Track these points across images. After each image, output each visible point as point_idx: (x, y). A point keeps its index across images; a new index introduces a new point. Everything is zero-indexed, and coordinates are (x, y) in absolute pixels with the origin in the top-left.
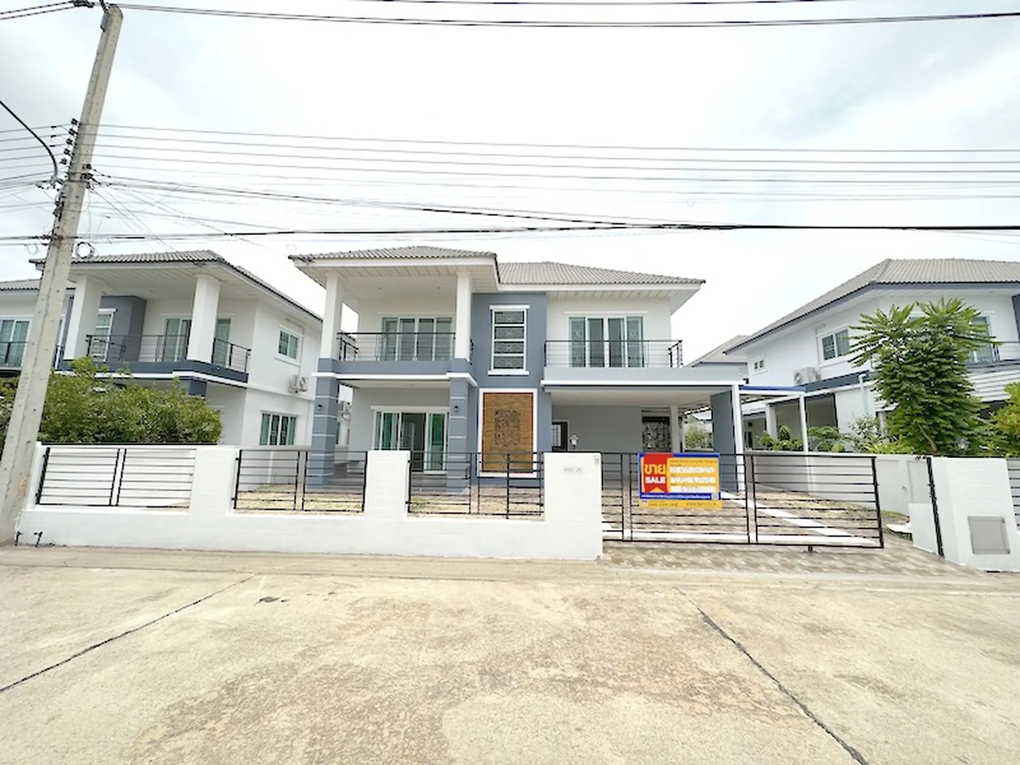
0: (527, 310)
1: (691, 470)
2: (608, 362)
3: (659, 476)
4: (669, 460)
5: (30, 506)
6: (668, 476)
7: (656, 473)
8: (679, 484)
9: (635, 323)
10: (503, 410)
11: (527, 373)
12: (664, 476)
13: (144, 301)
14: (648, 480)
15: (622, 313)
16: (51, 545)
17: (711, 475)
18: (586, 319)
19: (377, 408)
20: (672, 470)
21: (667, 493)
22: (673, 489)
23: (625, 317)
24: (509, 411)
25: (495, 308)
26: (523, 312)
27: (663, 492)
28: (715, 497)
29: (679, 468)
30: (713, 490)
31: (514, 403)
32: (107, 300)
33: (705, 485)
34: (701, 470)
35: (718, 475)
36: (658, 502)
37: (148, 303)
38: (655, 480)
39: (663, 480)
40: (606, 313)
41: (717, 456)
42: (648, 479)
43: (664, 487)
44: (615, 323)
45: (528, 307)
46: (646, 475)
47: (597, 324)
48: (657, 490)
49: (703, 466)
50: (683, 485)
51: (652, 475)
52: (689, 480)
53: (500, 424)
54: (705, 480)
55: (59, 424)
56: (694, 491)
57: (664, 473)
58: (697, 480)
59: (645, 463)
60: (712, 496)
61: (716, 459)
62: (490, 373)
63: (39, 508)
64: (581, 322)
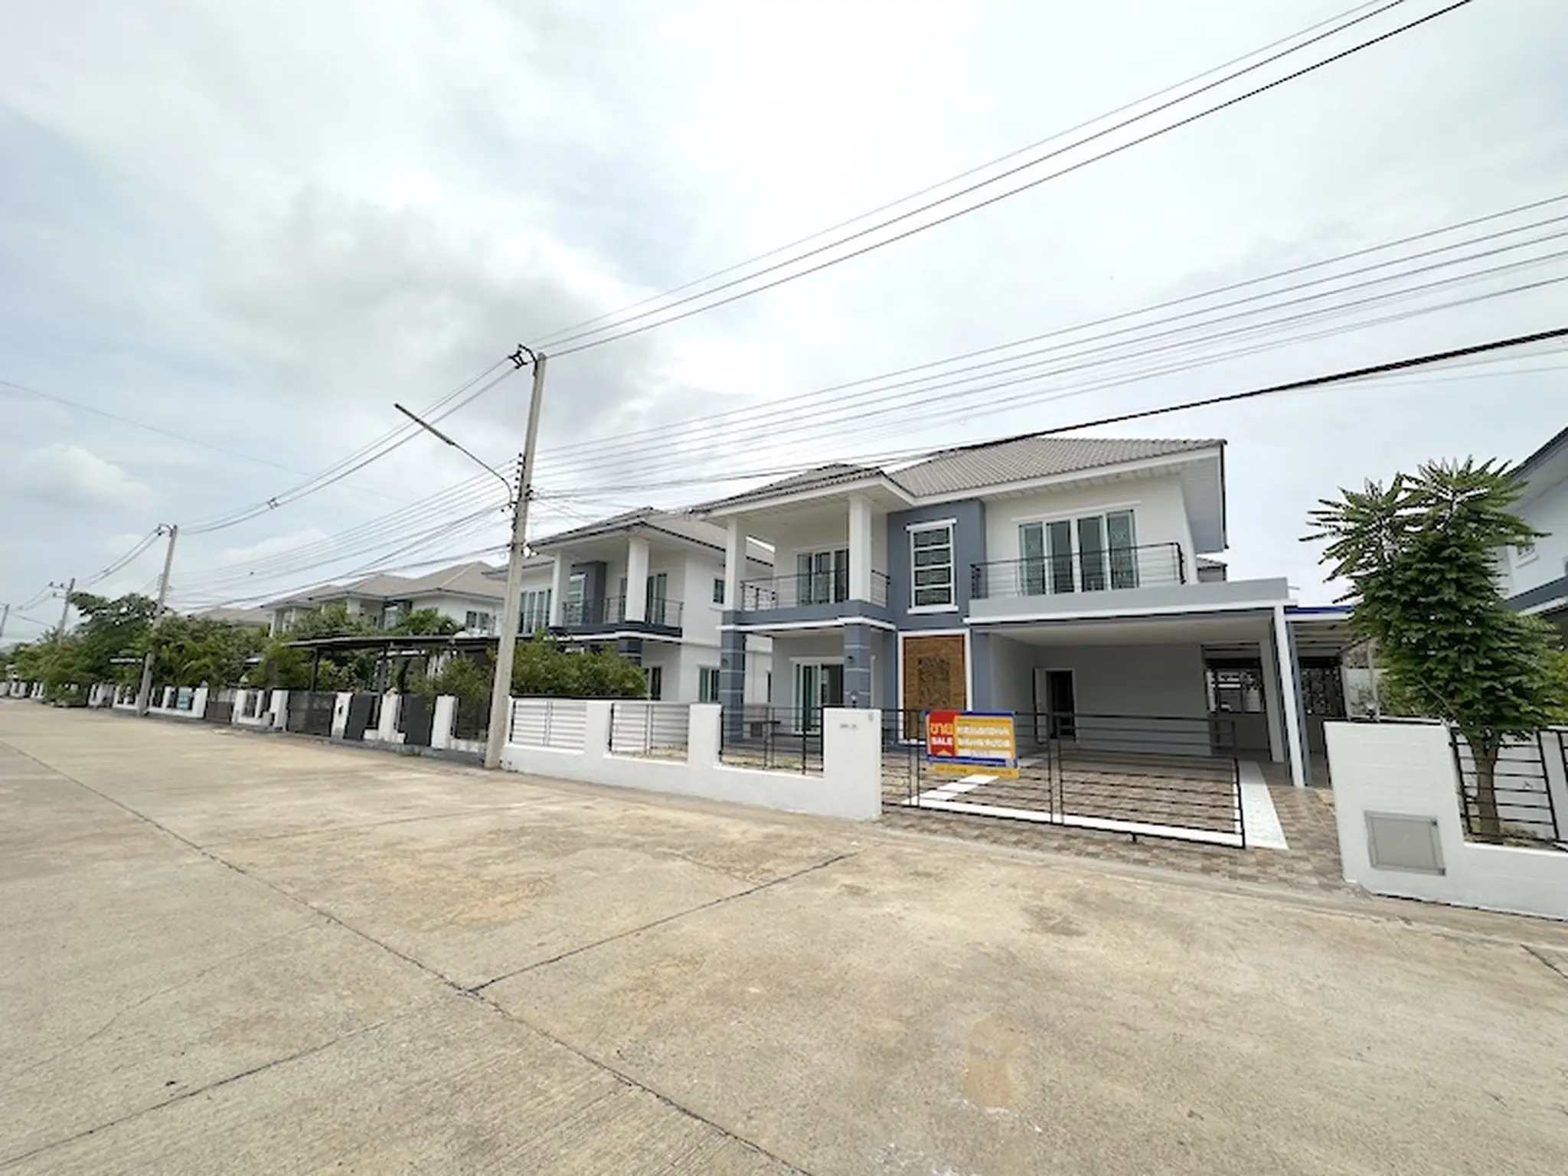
0: (954, 525)
1: (982, 731)
2: (1080, 584)
3: (946, 737)
4: (956, 718)
5: (507, 744)
6: (955, 736)
7: (943, 732)
8: (968, 747)
9: (1121, 522)
10: (928, 658)
11: (956, 609)
12: (951, 736)
13: (605, 564)
14: (936, 741)
15: (1099, 508)
16: (516, 771)
17: (1004, 738)
18: (1044, 525)
19: (796, 660)
20: (959, 730)
21: (954, 757)
22: (961, 753)
23: (1104, 514)
24: (935, 660)
25: (913, 528)
26: (948, 529)
27: (949, 755)
28: (1010, 763)
29: (967, 728)
30: (1008, 755)
31: (940, 649)
32: (576, 568)
33: (997, 749)
34: (992, 731)
35: (1012, 737)
36: (946, 766)
37: (609, 567)
38: (941, 742)
39: (950, 742)
40: (1073, 513)
41: (1010, 715)
42: (934, 739)
43: (951, 749)
44: (1089, 526)
45: (954, 521)
46: (932, 735)
47: (1060, 530)
48: (944, 753)
49: (995, 727)
50: (973, 748)
51: (939, 735)
52: (980, 742)
53: (924, 677)
54: (998, 743)
55: (523, 683)
56: (985, 755)
57: (950, 733)
58: (988, 742)
59: (931, 721)
60: (1007, 763)
61: (1010, 719)
62: (910, 611)
63: (512, 745)
64: (1036, 530)
